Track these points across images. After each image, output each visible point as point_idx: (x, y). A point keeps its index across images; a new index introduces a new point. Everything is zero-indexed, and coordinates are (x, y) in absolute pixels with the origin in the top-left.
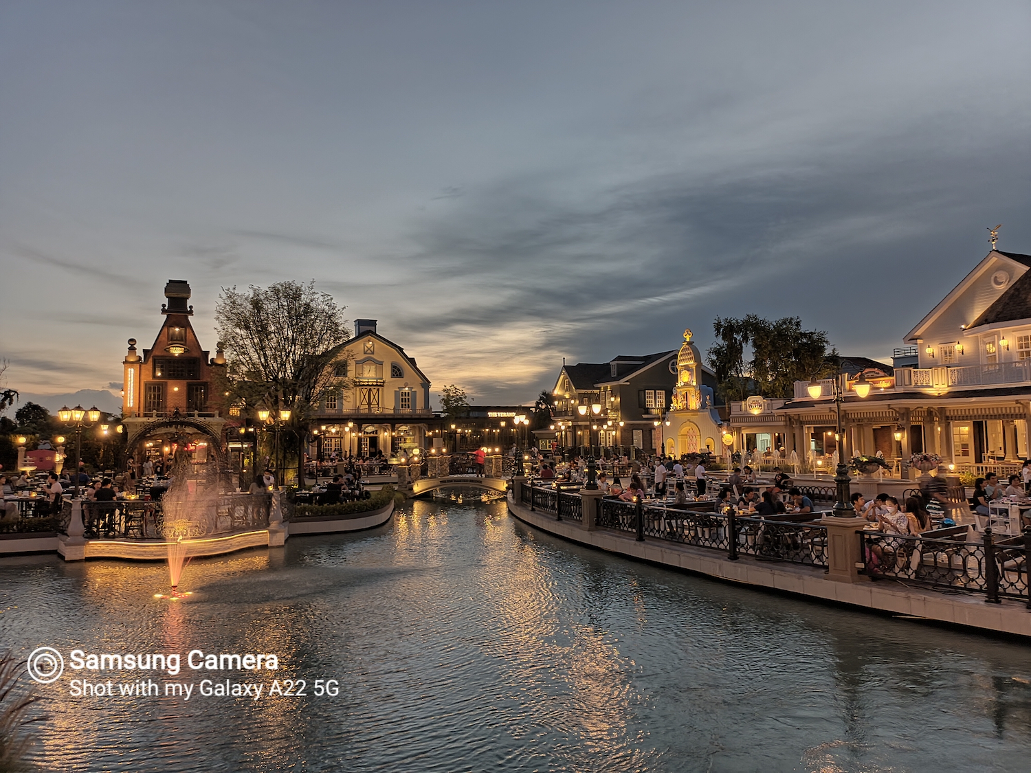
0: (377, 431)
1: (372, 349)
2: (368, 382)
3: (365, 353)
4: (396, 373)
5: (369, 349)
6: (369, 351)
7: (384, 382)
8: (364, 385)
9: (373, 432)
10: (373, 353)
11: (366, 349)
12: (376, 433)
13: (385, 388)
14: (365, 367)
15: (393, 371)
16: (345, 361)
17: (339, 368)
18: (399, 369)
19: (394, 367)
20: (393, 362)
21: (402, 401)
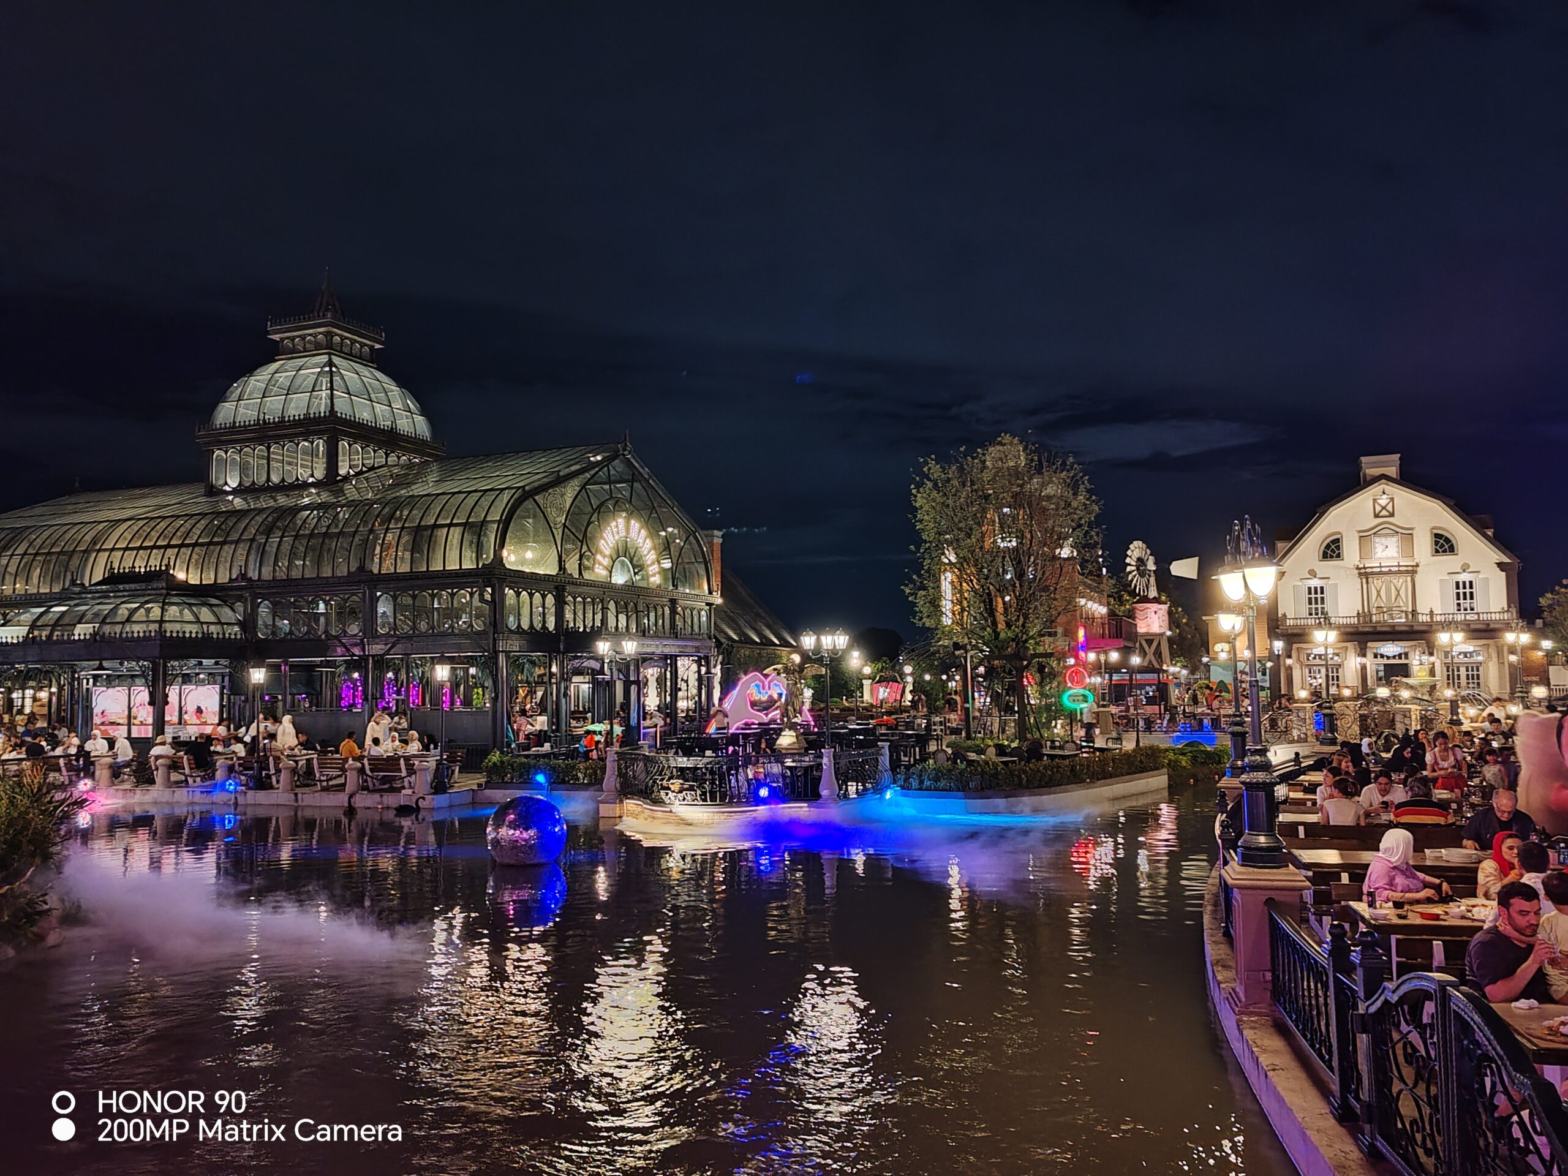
0: (1406, 655)
1: (1390, 508)
2: (1381, 567)
3: (1376, 516)
4: (1442, 546)
5: (1384, 508)
6: (1384, 513)
7: (1417, 566)
8: (1372, 573)
9: (1400, 656)
10: (1392, 515)
11: (1378, 508)
12: (1407, 657)
13: (1417, 578)
14: (1377, 540)
15: (1436, 543)
16: (1339, 533)
17: (1328, 547)
18: (1447, 540)
19: (1437, 536)
20: (1434, 528)
21: (1458, 599)
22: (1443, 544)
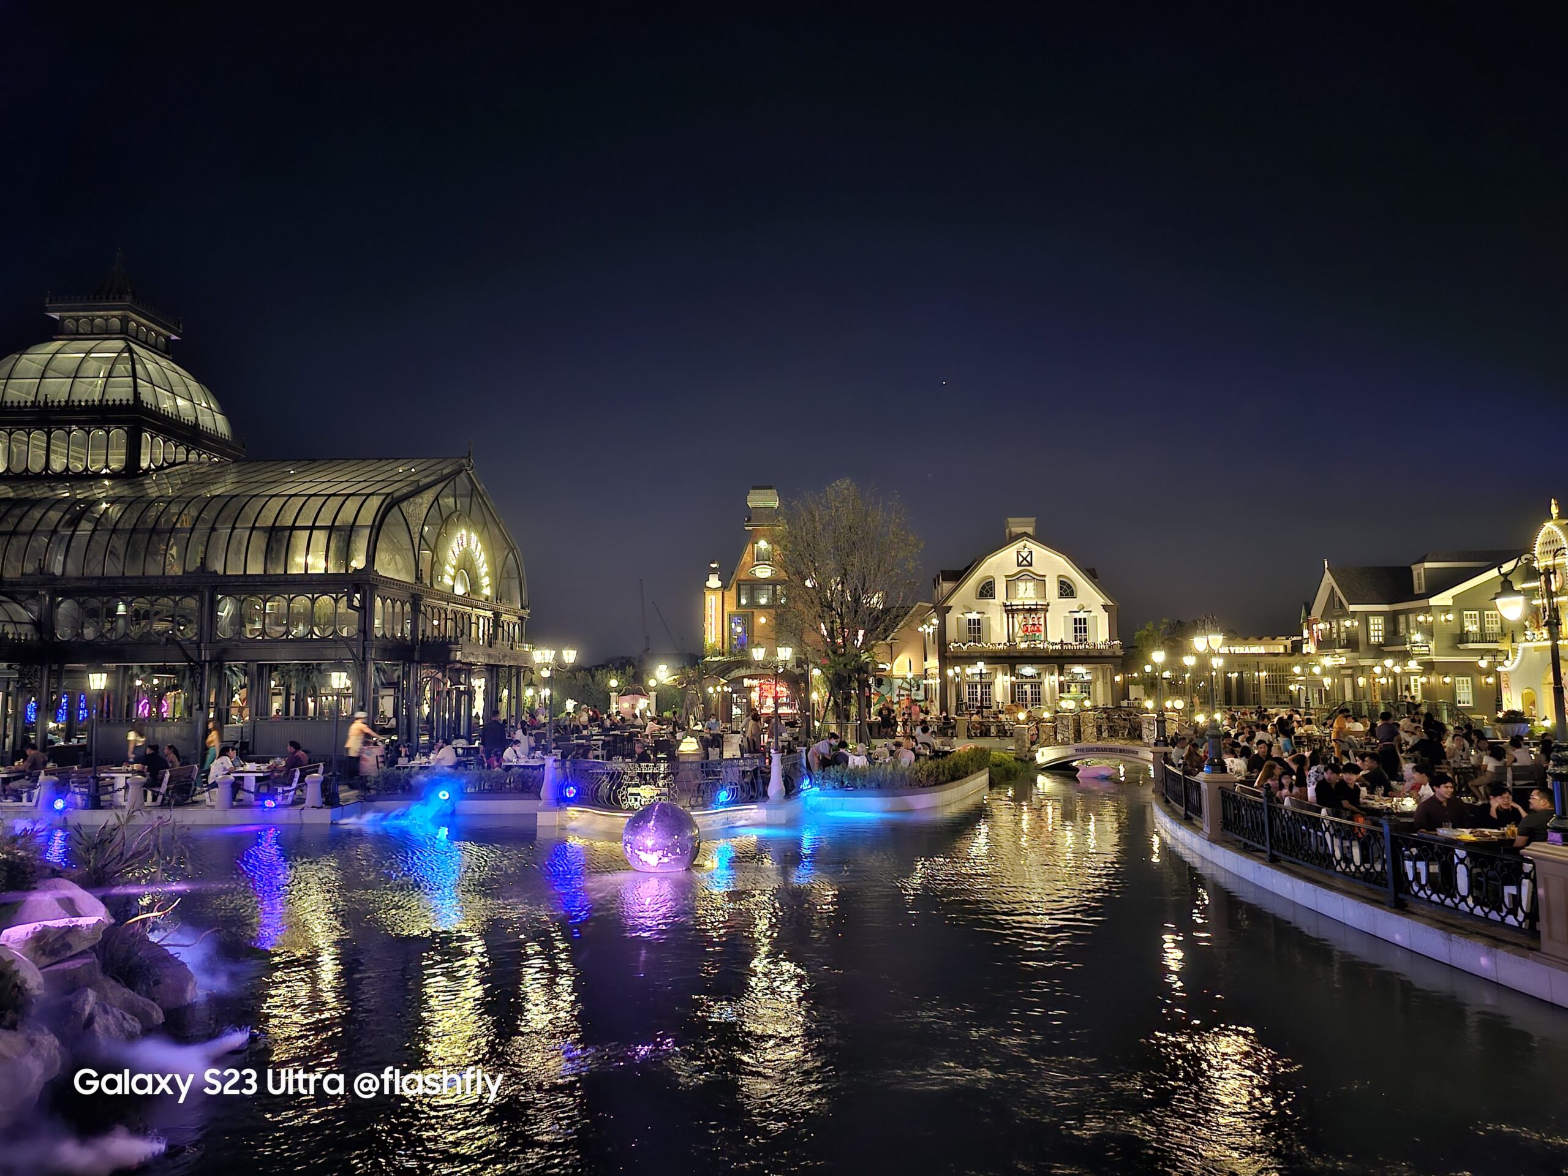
0: (1039, 674)
2: (1022, 605)
3: (1019, 565)
5: (1025, 559)
7: (1048, 605)
8: (1017, 610)
9: (1034, 676)
10: (1030, 565)
11: (1021, 559)
12: (1039, 678)
13: (1048, 614)
14: (1020, 584)
15: (1061, 588)
16: (992, 577)
17: (983, 588)
18: (1069, 586)
19: (1062, 583)
20: (1060, 576)
21: (1076, 632)
22: (1066, 590)
